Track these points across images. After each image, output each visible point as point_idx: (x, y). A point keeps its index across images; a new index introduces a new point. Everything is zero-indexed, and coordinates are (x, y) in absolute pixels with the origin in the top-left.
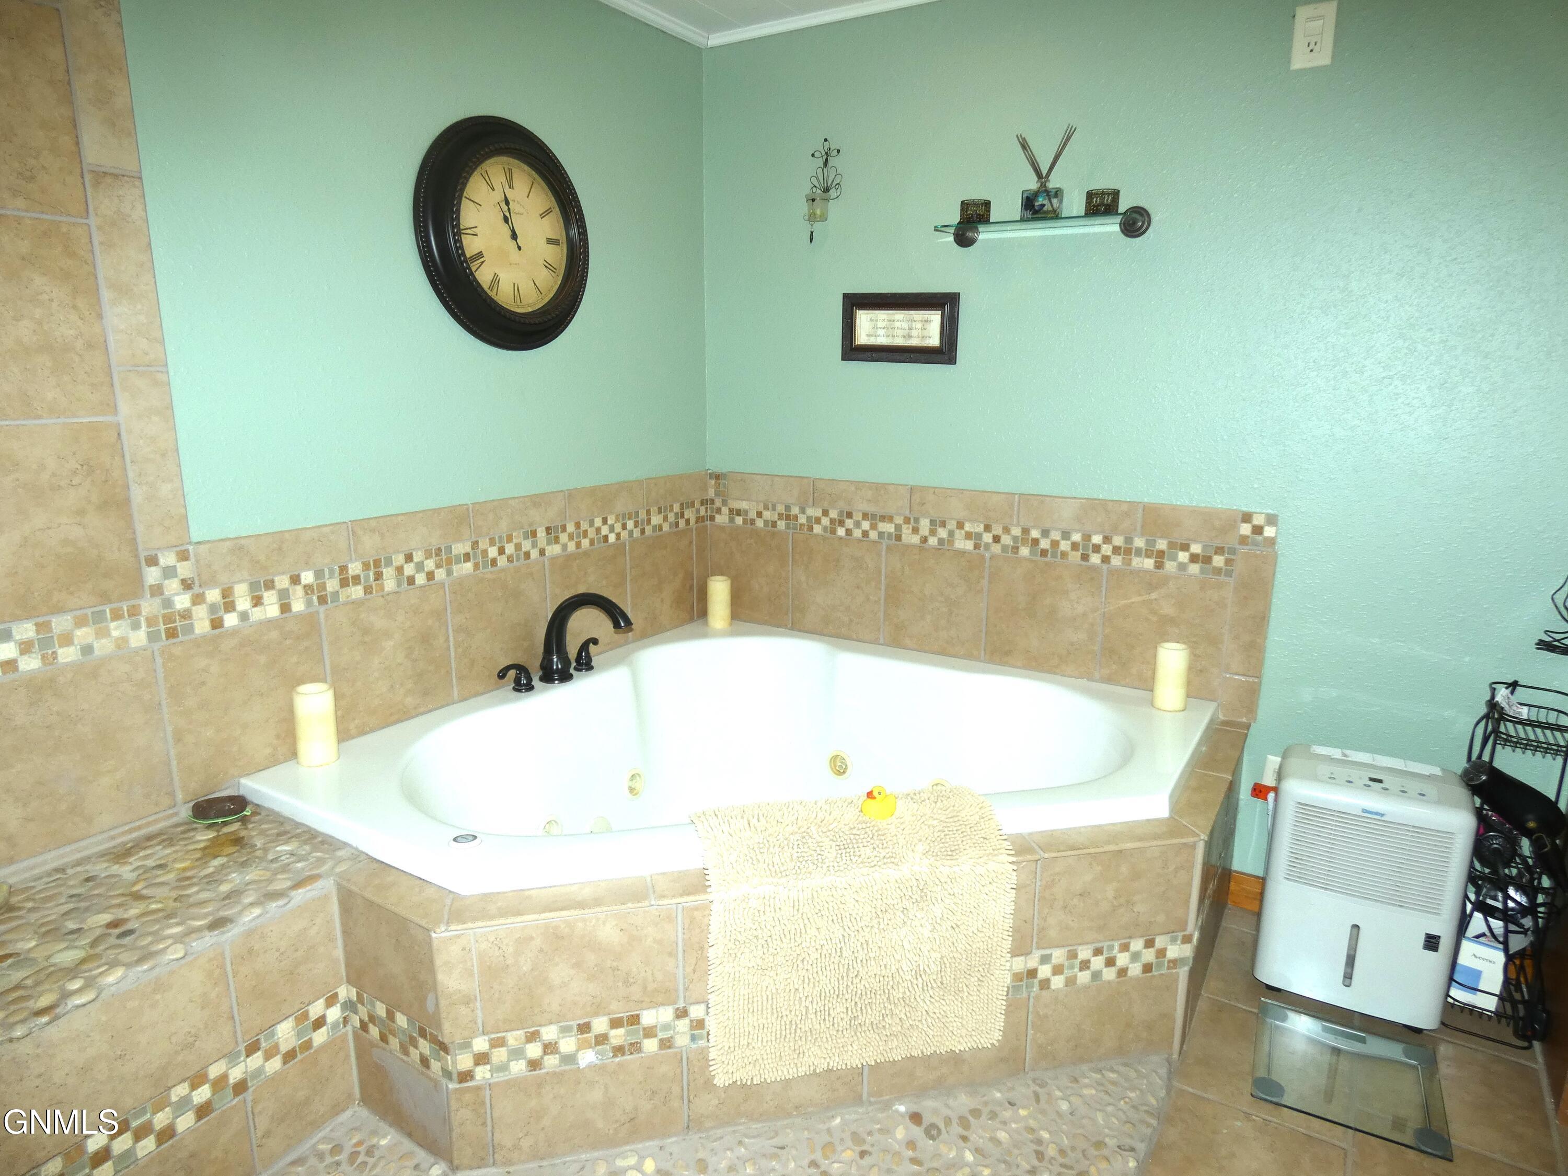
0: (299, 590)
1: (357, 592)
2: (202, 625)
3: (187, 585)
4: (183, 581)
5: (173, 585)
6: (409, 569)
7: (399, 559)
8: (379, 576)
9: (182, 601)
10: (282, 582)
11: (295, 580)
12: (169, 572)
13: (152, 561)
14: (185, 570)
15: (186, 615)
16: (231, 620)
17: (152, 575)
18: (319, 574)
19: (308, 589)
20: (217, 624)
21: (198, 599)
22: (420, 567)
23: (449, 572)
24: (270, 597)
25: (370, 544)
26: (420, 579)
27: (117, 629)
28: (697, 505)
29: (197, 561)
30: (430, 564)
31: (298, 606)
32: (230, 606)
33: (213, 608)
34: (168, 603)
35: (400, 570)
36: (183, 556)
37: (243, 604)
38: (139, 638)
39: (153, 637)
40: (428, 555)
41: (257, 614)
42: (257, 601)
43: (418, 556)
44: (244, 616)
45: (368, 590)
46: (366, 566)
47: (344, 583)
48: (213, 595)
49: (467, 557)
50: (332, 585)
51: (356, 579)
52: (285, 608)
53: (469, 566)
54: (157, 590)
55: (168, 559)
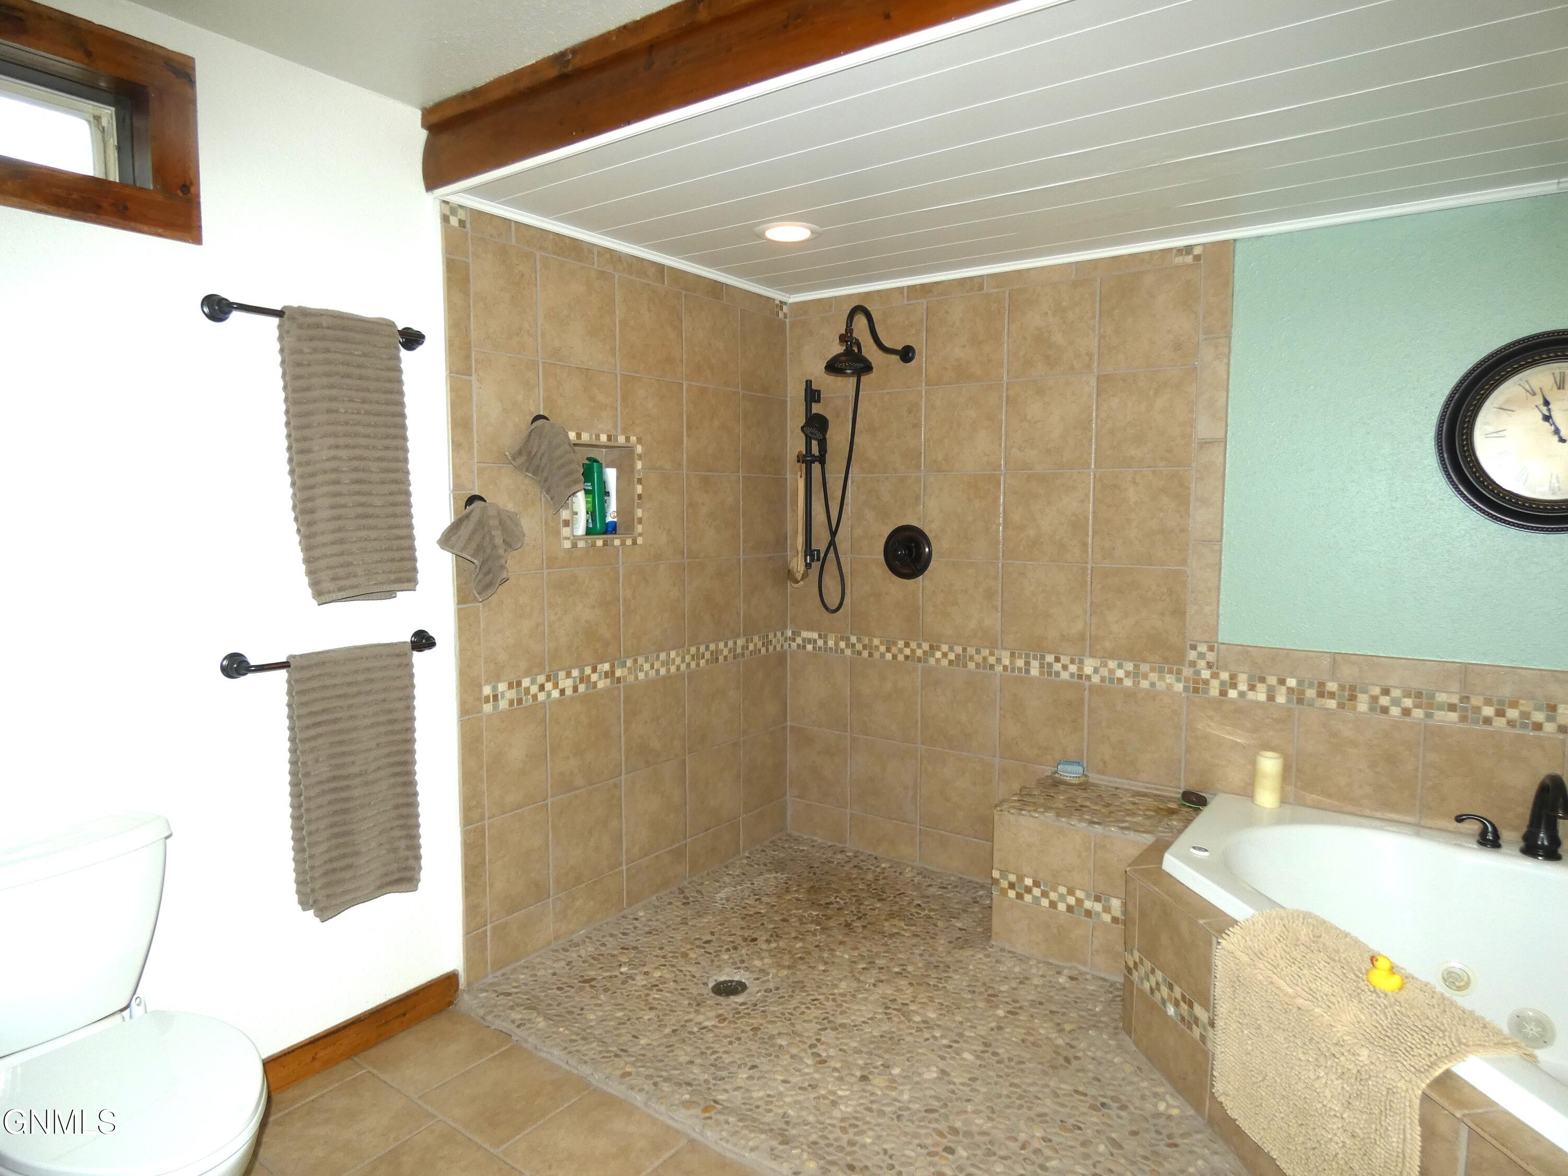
0: (1283, 689)
1: (1332, 704)
2: (1214, 691)
3: (1209, 666)
4: (1208, 663)
5: (1202, 664)
6: (1384, 701)
7: (1376, 691)
8: (1353, 698)
9: (1206, 674)
10: (1272, 680)
11: (1282, 682)
12: (1201, 656)
13: (1194, 647)
14: (1211, 657)
15: (1206, 682)
16: (1233, 694)
17: (1192, 655)
18: (1300, 683)
19: (1290, 690)
20: (1223, 693)
21: (1215, 676)
22: (1396, 702)
23: (1429, 716)
24: (1261, 688)
25: (1348, 673)
26: (1395, 711)
27: (1170, 679)
29: (1218, 654)
30: (1408, 702)
31: (1281, 699)
32: (1234, 686)
33: (1223, 683)
34: (1198, 673)
35: (1374, 699)
36: (1211, 649)
37: (1243, 687)
38: (1179, 687)
39: (1186, 689)
40: (1407, 694)
41: (1251, 695)
42: (1252, 688)
43: (1396, 693)
44: (1242, 694)
45: (1341, 706)
46: (1342, 687)
47: (1321, 694)
48: (1225, 676)
49: (1452, 708)
50: (1311, 693)
51: (1332, 695)
52: (1271, 698)
53: (1453, 716)
54: (1193, 664)
55: (1203, 648)
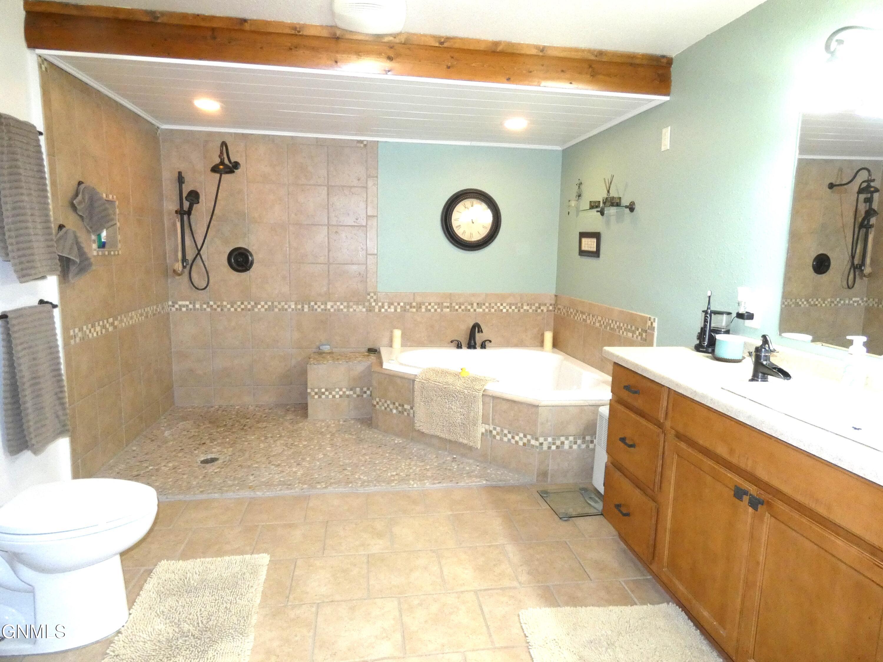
0: (399, 307)
1: (414, 310)
2: (377, 310)
3: (375, 301)
4: (374, 300)
5: (372, 300)
6: (429, 307)
7: (427, 304)
8: (420, 307)
9: (374, 304)
10: (396, 304)
11: (399, 304)
12: (372, 297)
13: (369, 295)
14: (375, 297)
15: (374, 307)
16: (383, 310)
17: (369, 297)
18: (405, 303)
19: (401, 307)
20: (380, 311)
21: (377, 304)
22: (433, 307)
23: (442, 310)
24: (392, 307)
25: (419, 299)
26: (433, 310)
27: (360, 307)
28: (548, 305)
29: (377, 296)
30: (436, 307)
31: (399, 310)
32: (383, 307)
33: (379, 307)
34: (370, 304)
35: (427, 307)
36: (375, 295)
37: (386, 307)
38: (364, 310)
39: (367, 310)
40: (436, 305)
41: (389, 310)
42: (389, 307)
43: (433, 304)
44: (386, 310)
45: (417, 311)
46: (417, 304)
47: (411, 307)
48: (380, 304)
49: (448, 307)
50: (408, 307)
51: (414, 307)
52: (396, 310)
53: (448, 310)
54: (369, 301)
55: (372, 294)
